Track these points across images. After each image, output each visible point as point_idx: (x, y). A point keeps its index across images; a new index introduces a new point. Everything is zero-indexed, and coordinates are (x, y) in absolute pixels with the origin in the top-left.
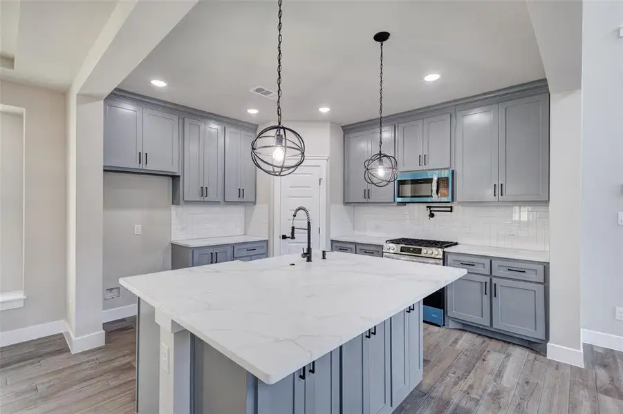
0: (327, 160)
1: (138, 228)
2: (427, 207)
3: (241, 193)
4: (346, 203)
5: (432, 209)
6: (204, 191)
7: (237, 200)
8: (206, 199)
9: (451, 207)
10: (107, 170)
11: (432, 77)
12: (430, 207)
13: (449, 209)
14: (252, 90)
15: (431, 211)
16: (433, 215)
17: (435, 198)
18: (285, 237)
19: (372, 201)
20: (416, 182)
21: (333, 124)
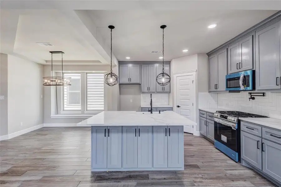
0: (196, 72)
1: (131, 101)
2: (249, 93)
3: (163, 88)
5: (252, 94)
6: (149, 89)
7: (162, 91)
8: (149, 91)
9: (264, 93)
11: (212, 26)
12: (251, 93)
13: (262, 94)
14: (151, 53)
15: (251, 96)
16: (253, 98)
17: (242, 88)
18: (178, 107)
19: (218, 90)
20: (234, 79)
21: (200, 54)
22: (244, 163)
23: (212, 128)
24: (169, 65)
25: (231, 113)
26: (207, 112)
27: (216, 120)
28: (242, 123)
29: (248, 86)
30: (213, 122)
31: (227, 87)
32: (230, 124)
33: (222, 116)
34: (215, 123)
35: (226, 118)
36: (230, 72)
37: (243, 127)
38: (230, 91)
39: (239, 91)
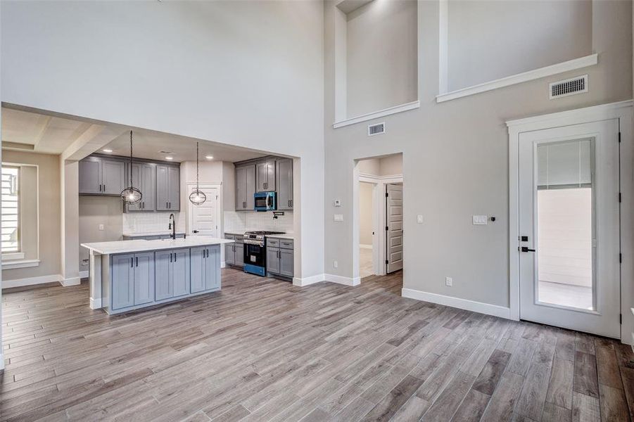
0: (221, 184)
1: (102, 227)
2: (273, 212)
3: (168, 205)
4: (236, 211)
5: (275, 213)
6: (142, 205)
7: (166, 209)
8: (144, 209)
10: (81, 195)
13: (282, 214)
15: (275, 215)
16: (276, 217)
17: (268, 208)
18: (195, 232)
19: (247, 209)
20: (261, 198)
21: (225, 163)
22: (269, 275)
23: (240, 251)
24: (177, 169)
25: (260, 233)
26: (235, 235)
27: (246, 241)
28: (267, 239)
29: (272, 206)
30: (242, 245)
31: (256, 206)
32: (258, 243)
33: (252, 237)
34: (245, 244)
35: (255, 237)
36: (258, 191)
37: (268, 244)
38: (258, 211)
39: (265, 211)
